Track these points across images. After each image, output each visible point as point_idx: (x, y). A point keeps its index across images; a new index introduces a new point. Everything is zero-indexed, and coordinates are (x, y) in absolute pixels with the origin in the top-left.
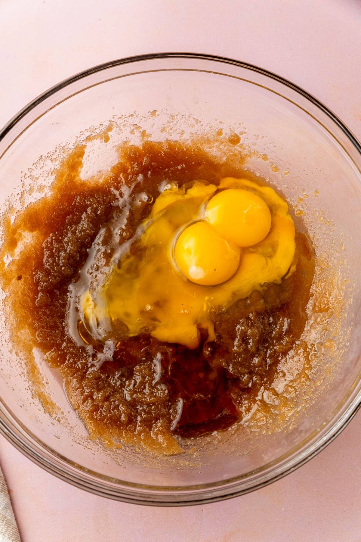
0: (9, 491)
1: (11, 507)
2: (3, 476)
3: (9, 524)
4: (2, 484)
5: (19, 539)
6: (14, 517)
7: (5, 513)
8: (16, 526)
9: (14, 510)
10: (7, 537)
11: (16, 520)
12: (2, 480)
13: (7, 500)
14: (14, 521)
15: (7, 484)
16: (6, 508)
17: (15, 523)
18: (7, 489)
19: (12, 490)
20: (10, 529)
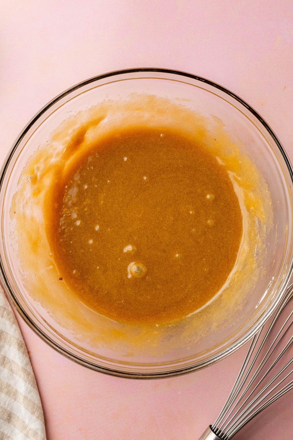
0: (29, 352)
2: (24, 343)
3: (29, 374)
4: (23, 349)
5: (36, 383)
7: (26, 368)
8: (34, 375)
9: (32, 365)
10: (28, 383)
12: (24, 346)
13: (28, 359)
14: (32, 372)
15: (27, 348)
16: (26, 364)
17: (32, 373)
18: (27, 352)
19: (30, 352)
20: (30, 378)
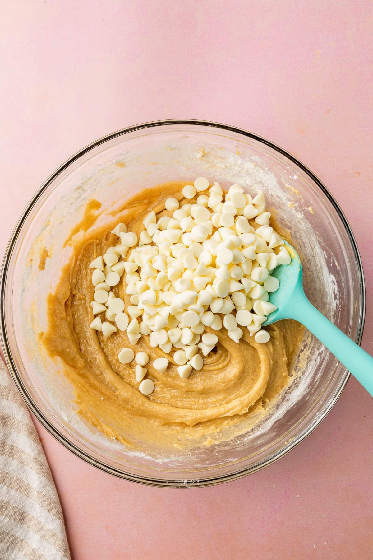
0: (41, 440)
1: (43, 452)
2: (35, 429)
3: (42, 465)
4: (35, 436)
6: (46, 460)
7: (39, 457)
8: (48, 466)
10: (42, 476)
11: (48, 461)
13: (41, 448)
14: (46, 462)
15: (39, 435)
16: (39, 454)
17: (46, 464)
18: (39, 439)
19: (43, 439)
20: (44, 470)
